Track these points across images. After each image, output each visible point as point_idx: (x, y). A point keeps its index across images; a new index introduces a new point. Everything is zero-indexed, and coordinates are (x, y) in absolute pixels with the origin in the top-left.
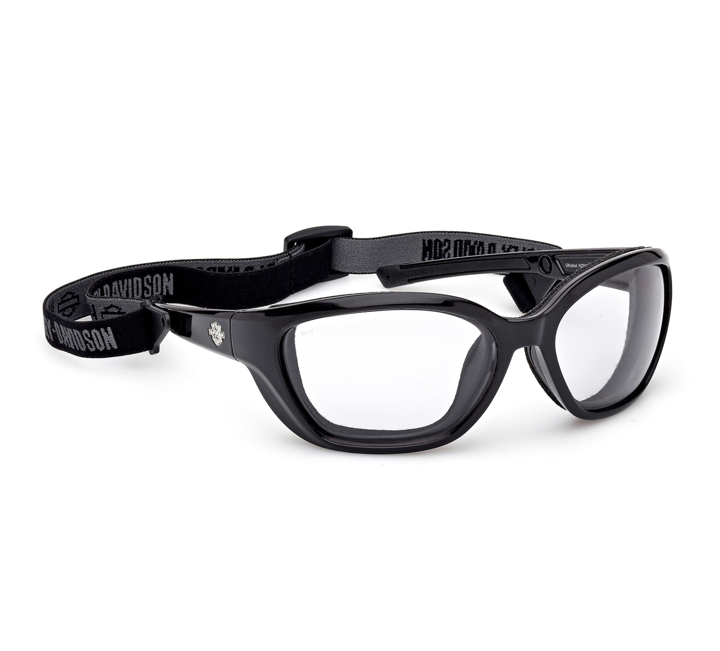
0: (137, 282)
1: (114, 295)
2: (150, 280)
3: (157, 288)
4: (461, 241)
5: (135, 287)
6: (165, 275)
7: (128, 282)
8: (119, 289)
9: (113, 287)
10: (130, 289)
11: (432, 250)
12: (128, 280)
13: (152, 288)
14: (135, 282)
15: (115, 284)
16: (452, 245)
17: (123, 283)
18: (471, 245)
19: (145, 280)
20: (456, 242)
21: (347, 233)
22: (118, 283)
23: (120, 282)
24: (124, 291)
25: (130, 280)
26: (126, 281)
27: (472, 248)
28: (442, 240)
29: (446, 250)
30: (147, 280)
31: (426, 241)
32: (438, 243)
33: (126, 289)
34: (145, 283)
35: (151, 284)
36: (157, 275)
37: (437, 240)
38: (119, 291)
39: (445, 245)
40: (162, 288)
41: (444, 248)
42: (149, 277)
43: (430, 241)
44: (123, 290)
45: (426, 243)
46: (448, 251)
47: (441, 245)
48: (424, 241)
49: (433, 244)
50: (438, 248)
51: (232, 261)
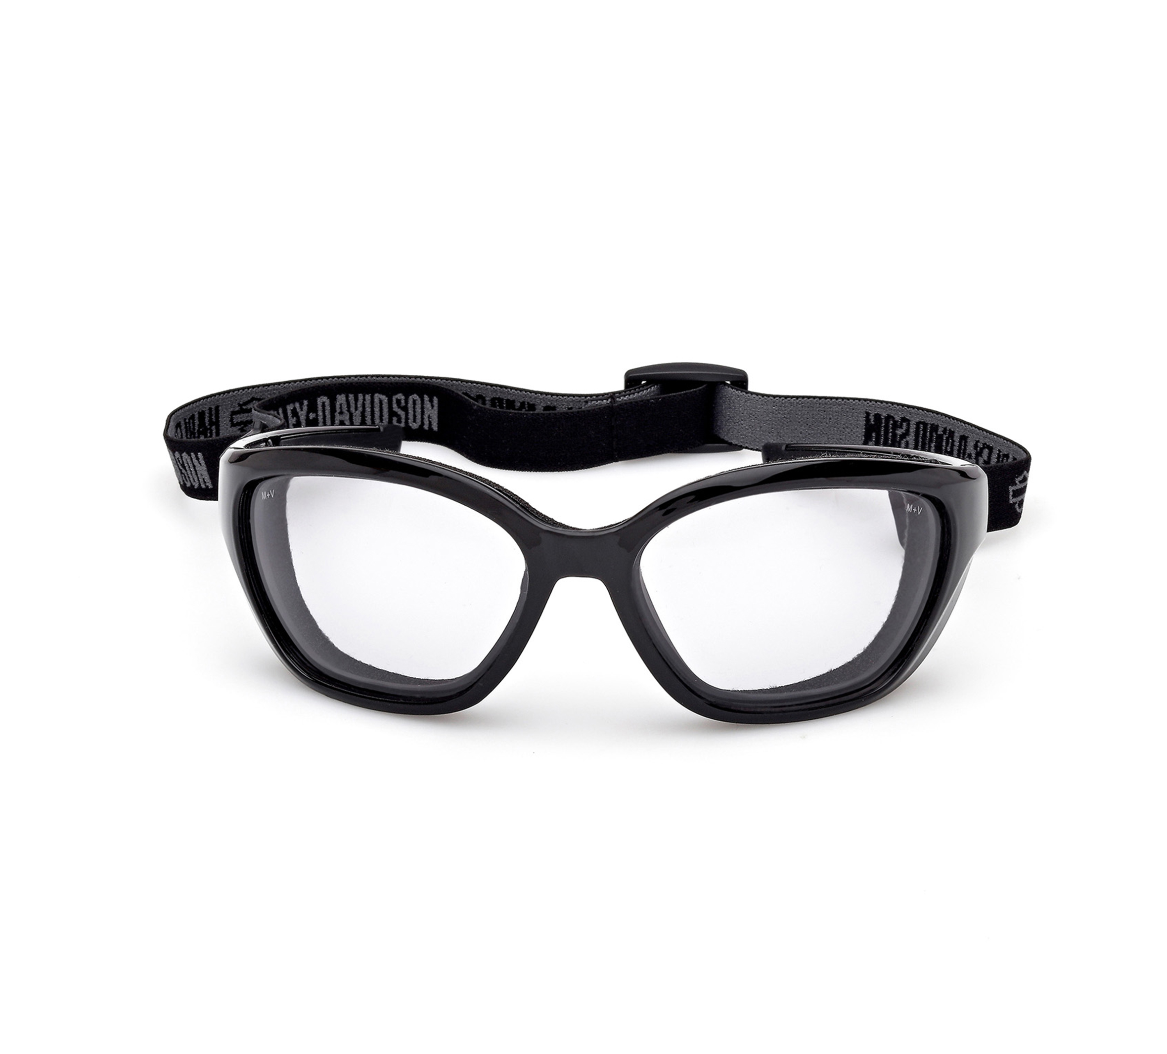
0: (381, 402)
1: (338, 415)
2: (403, 401)
3: (415, 416)
4: (925, 425)
5: (377, 410)
6: (426, 398)
7: (364, 400)
8: (349, 406)
9: (338, 403)
10: (368, 410)
11: (880, 431)
12: (364, 396)
14: (376, 401)
15: (341, 399)
16: (912, 429)
17: (356, 400)
18: (939, 433)
19: (394, 401)
20: (918, 424)
21: (740, 380)
22: (347, 397)
23: (351, 397)
24: (357, 412)
25: (368, 397)
26: (360, 396)
27: (940, 438)
28: (897, 418)
29: (903, 436)
30: (398, 402)
31: (872, 415)
32: (892, 422)
33: (360, 409)
34: (395, 406)
35: (405, 409)
36: (415, 396)
37: (889, 417)
38: (349, 411)
39: (901, 427)
40: (422, 419)
41: (899, 432)
42: (400, 396)
43: (878, 417)
44: (356, 409)
45: (872, 418)
46: (905, 438)
47: (896, 426)
48: (868, 414)
49: (883, 422)
50: (891, 430)
51: (524, 393)
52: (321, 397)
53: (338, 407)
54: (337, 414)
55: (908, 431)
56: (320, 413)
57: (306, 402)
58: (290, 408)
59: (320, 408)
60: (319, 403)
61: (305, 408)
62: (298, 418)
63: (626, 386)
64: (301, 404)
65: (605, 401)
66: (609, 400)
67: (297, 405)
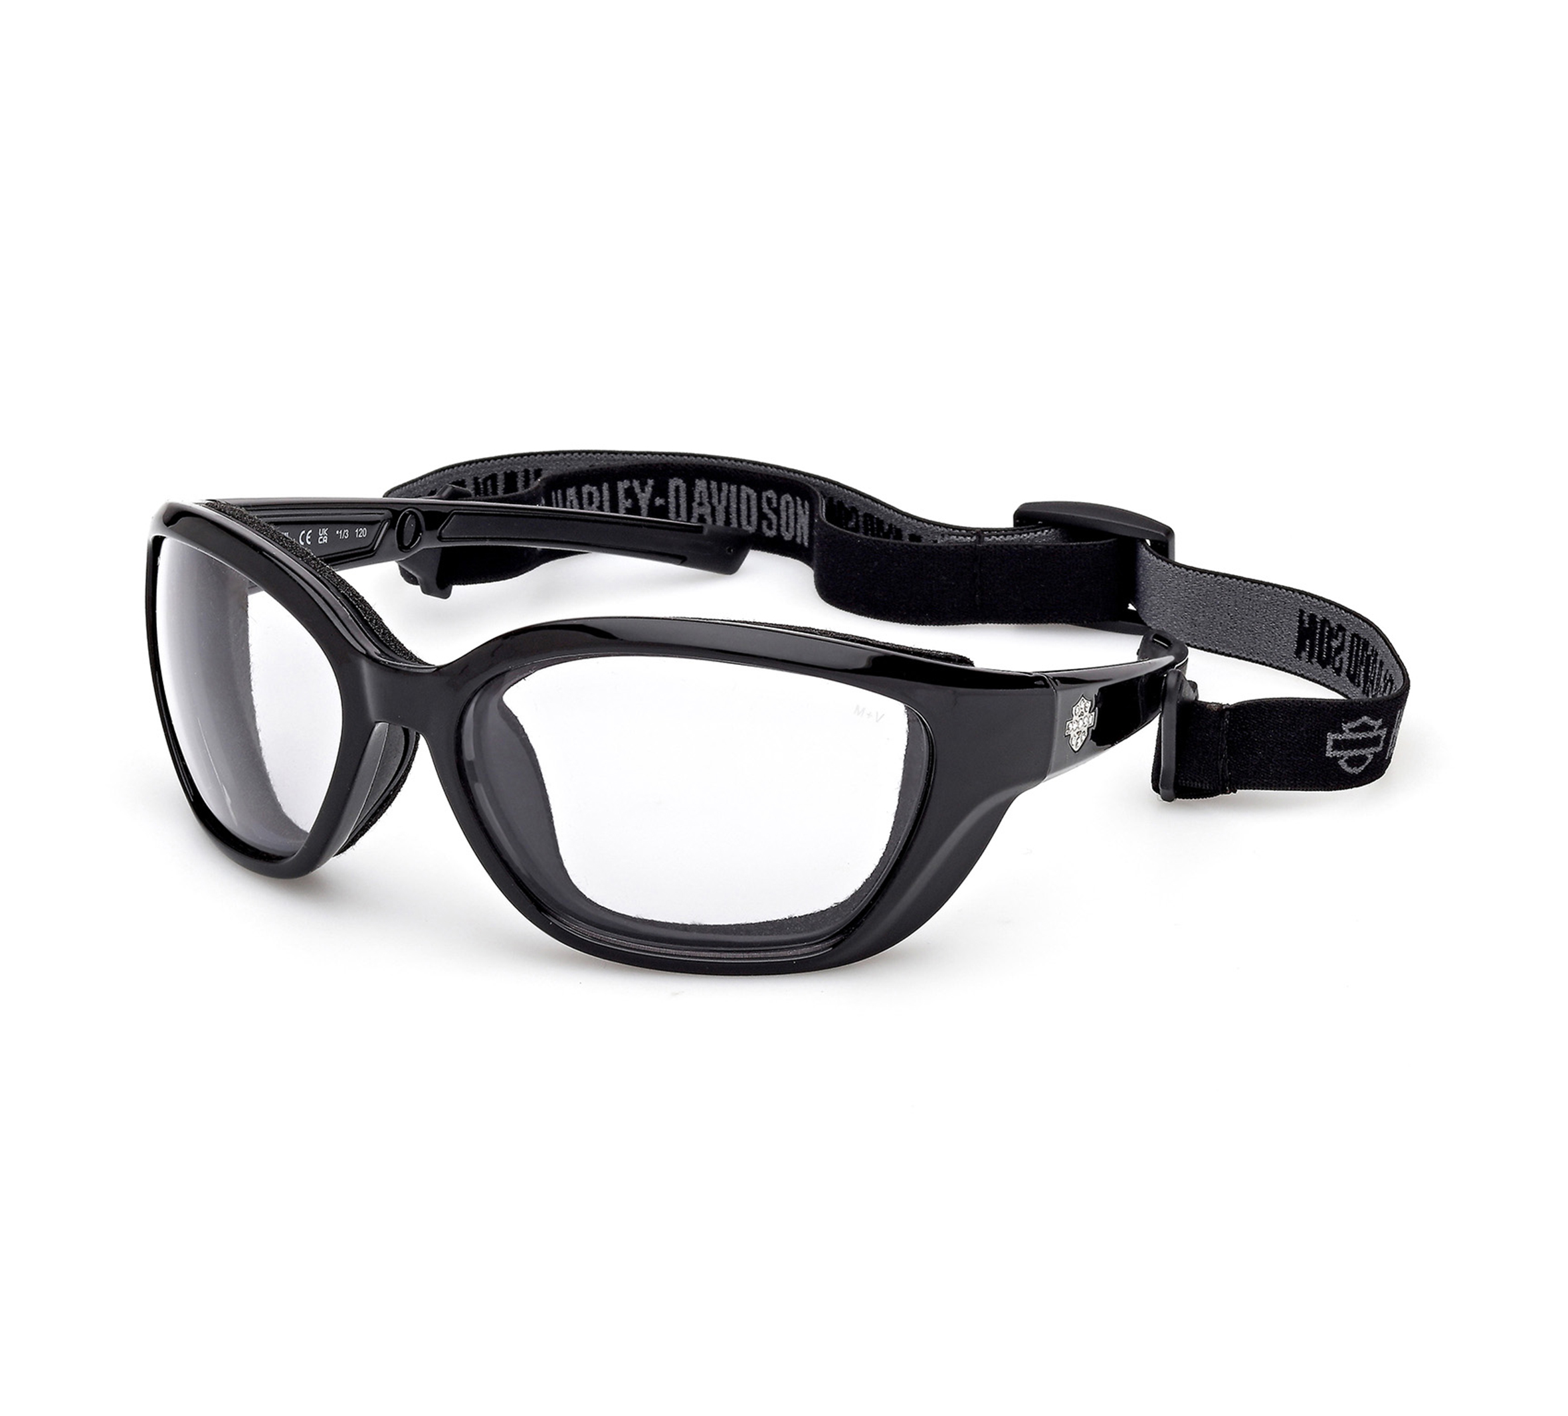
1: (697, 506)
2: (774, 501)
7: (729, 491)
8: (710, 496)
9: (697, 490)
10: (734, 506)
12: (729, 487)
13: (779, 518)
14: (744, 495)
17: (720, 490)
19: (764, 499)
22: (709, 484)
23: (714, 484)
24: (720, 506)
25: (734, 488)
26: (725, 486)
28: (1333, 625)
30: (769, 501)
31: (1305, 615)
32: (1327, 629)
33: (724, 503)
34: (765, 505)
35: (777, 511)
38: (710, 503)
41: (1335, 644)
42: (770, 493)
44: (720, 502)
46: (1340, 654)
48: (1302, 612)
50: (1326, 640)
52: (675, 479)
53: (697, 495)
54: (695, 505)
55: (1343, 643)
56: (672, 500)
57: (651, 482)
58: (622, 486)
59: (672, 493)
60: (671, 486)
61: (649, 489)
62: (636, 501)
63: (1015, 524)
64: (643, 485)
65: (969, 538)
66: (975, 538)
67: (636, 483)
